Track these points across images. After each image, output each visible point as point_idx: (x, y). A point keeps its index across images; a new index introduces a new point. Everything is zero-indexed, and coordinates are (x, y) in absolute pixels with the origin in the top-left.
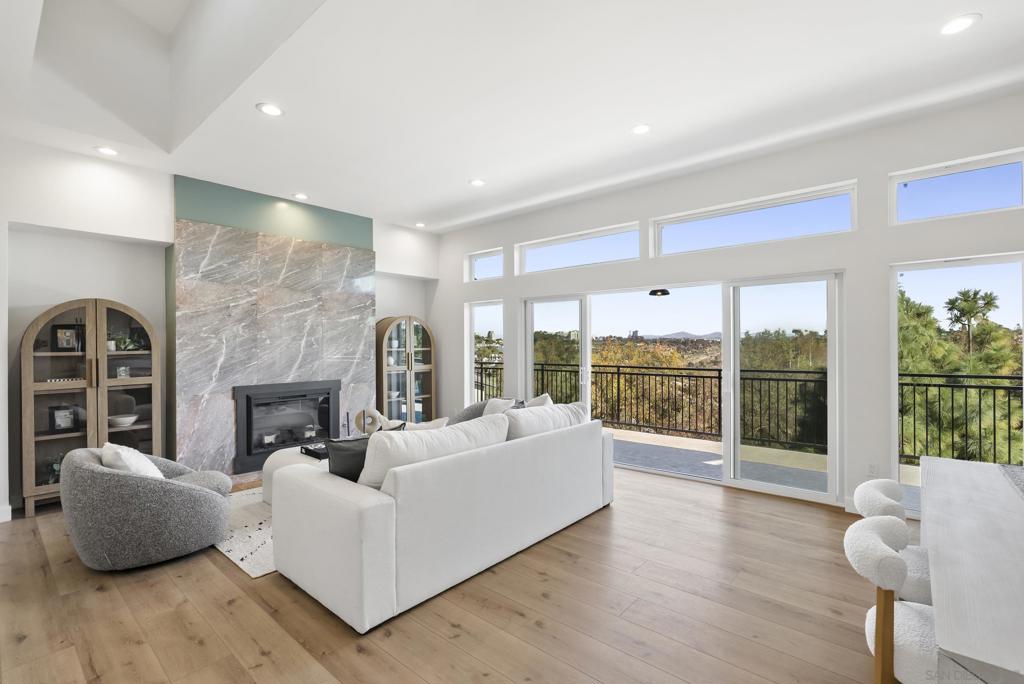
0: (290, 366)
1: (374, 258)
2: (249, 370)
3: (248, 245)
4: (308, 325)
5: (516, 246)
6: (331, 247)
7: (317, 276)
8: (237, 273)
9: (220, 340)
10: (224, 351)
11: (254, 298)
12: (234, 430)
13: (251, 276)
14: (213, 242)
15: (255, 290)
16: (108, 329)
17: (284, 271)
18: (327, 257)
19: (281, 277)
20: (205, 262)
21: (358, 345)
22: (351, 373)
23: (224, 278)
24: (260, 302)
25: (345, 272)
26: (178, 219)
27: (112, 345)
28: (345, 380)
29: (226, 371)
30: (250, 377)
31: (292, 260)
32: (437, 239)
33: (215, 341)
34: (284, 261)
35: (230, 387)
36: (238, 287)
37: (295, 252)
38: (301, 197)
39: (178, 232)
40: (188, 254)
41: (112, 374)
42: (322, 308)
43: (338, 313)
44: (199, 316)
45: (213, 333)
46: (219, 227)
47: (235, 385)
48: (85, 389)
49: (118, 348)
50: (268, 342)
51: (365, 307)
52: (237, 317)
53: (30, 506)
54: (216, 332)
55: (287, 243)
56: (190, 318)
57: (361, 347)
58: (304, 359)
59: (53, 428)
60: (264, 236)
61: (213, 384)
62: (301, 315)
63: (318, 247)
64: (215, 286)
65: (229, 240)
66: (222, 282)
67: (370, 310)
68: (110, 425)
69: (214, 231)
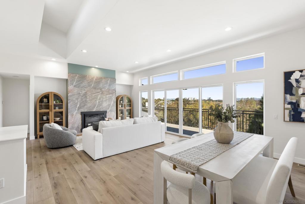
0: (94, 107)
1: (116, 80)
2: (85, 108)
3: (84, 78)
4: (99, 97)
5: (151, 77)
6: (104, 78)
7: (101, 85)
8: (82, 85)
9: (78, 101)
10: (79, 103)
11: (86, 91)
12: (81, 122)
13: (85, 86)
14: (76, 78)
15: (86, 89)
16: (54, 99)
17: (93, 84)
18: (103, 80)
19: (92, 86)
20: (75, 83)
22: (110, 109)
23: (79, 87)
25: (108, 84)
26: (69, 73)
27: (55, 102)
28: (108, 111)
29: (79, 108)
30: (85, 110)
31: (95, 82)
32: (133, 75)
33: (77, 101)
34: (93, 82)
35: (80, 112)
36: (82, 88)
37: (96, 80)
38: (97, 66)
39: (69, 76)
40: (71, 81)
41: (55, 108)
42: (102, 93)
43: (106, 94)
44: (73, 95)
47: (82, 111)
48: (49, 112)
49: (56, 103)
50: (89, 101)
51: (113, 93)
52: (82, 95)
53: (38, 137)
54: (77, 99)
55: (94, 78)
56: (71, 96)
57: (112, 103)
58: (98, 105)
59: (43, 120)
60: (88, 76)
61: (76, 111)
62: (97, 95)
63: (101, 78)
64: (77, 88)
65: (80, 77)
66: (78, 87)
67: (115, 94)
68: (54, 120)
69: (77, 75)
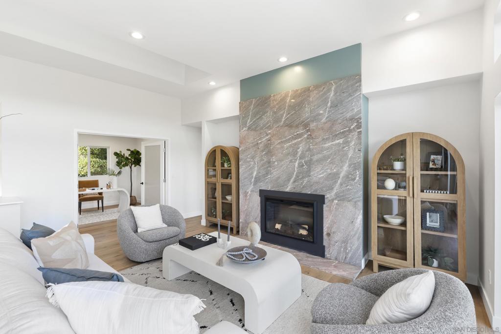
0: (289, 180)
1: (360, 81)
2: (267, 180)
3: (266, 105)
4: (300, 151)
6: (317, 87)
7: (306, 113)
8: (261, 123)
9: (255, 162)
10: (256, 169)
11: (269, 136)
13: (267, 123)
14: (252, 109)
15: (270, 132)
17: (285, 115)
18: (314, 95)
19: (283, 120)
20: (249, 120)
21: (342, 167)
22: (335, 191)
23: (256, 128)
24: (272, 139)
25: (329, 104)
26: (240, 102)
28: (328, 196)
29: (257, 180)
30: (267, 186)
31: (290, 106)
33: (252, 163)
34: (285, 108)
35: (259, 190)
36: (262, 131)
37: (292, 99)
39: (240, 108)
40: (243, 118)
42: (310, 137)
43: (324, 139)
44: (247, 150)
45: (252, 159)
46: (254, 99)
47: (261, 189)
50: (276, 163)
51: (352, 131)
52: (261, 149)
54: (253, 158)
55: (286, 95)
57: (345, 168)
58: (297, 176)
60: (274, 96)
61: (252, 186)
62: (295, 144)
63: (307, 91)
64: (252, 133)
65: (258, 105)
66: (255, 130)
67: (357, 133)
69: (252, 102)
